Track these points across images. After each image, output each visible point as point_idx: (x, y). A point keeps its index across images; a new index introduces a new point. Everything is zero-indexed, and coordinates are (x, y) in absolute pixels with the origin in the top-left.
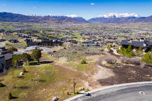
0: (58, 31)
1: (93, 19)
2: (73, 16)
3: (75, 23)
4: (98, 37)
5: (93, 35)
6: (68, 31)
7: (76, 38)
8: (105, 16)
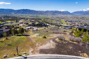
0: (52, 19)
1: (75, 12)
2: (62, 10)
3: (63, 14)
4: (77, 23)
5: (74, 22)
6: (58, 19)
7: (62, 23)
8: (84, 10)
